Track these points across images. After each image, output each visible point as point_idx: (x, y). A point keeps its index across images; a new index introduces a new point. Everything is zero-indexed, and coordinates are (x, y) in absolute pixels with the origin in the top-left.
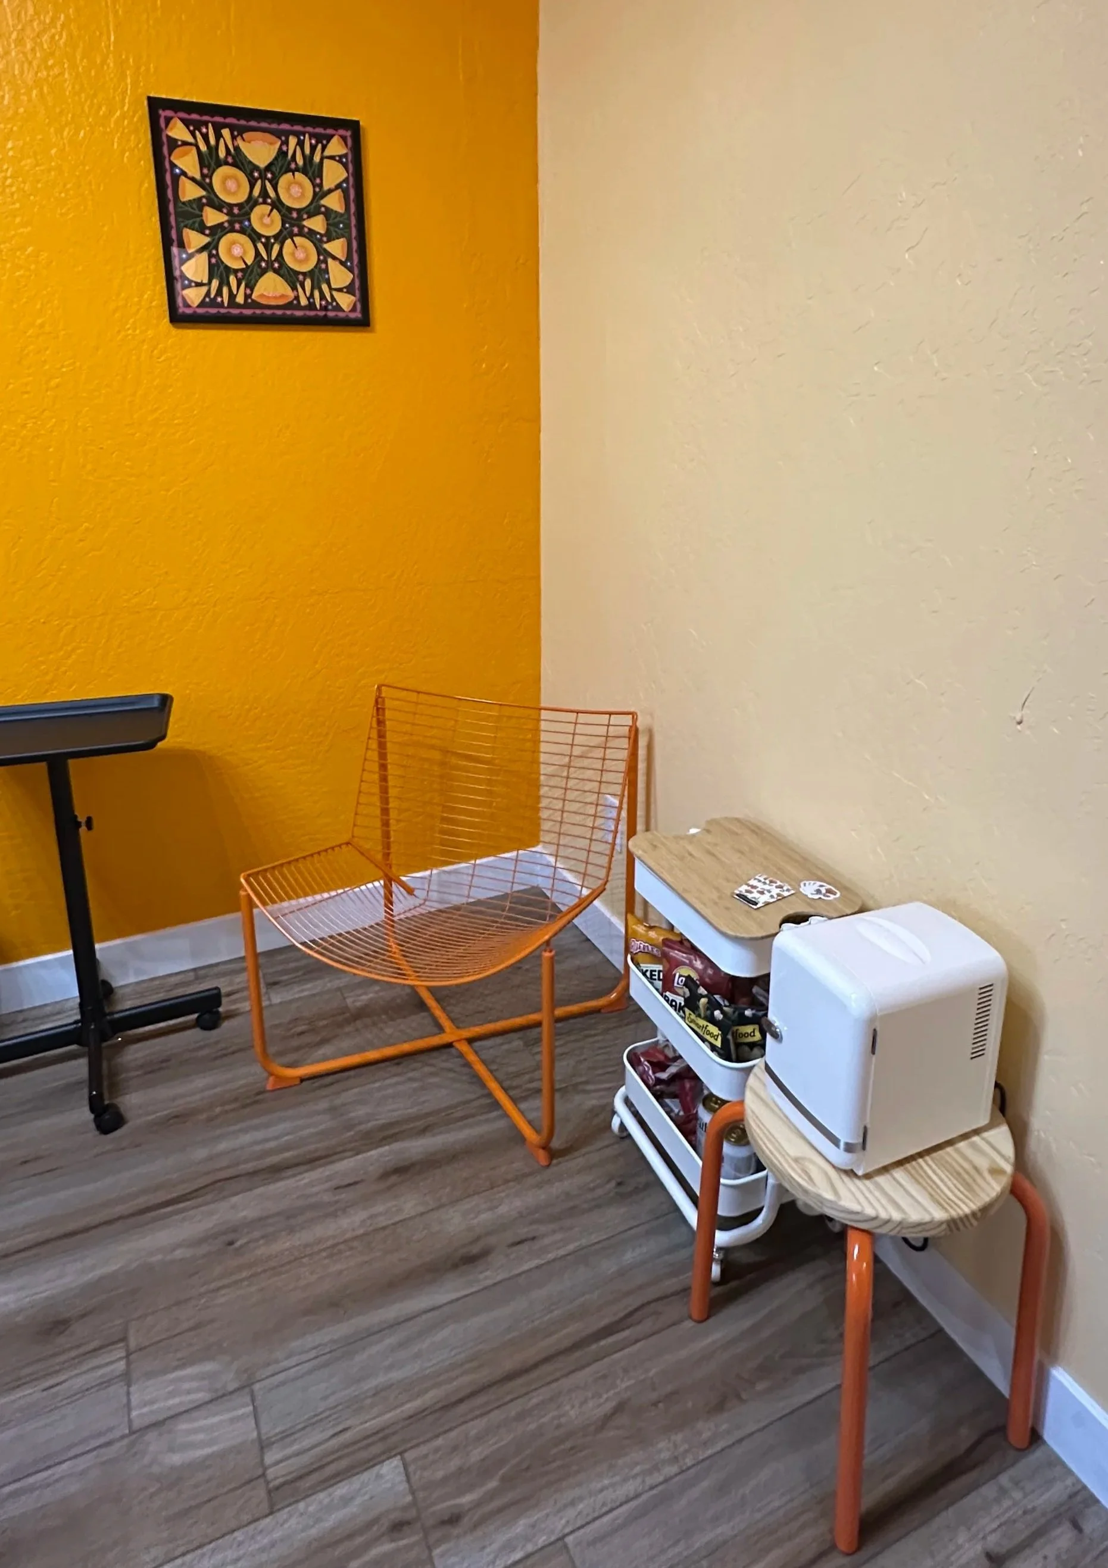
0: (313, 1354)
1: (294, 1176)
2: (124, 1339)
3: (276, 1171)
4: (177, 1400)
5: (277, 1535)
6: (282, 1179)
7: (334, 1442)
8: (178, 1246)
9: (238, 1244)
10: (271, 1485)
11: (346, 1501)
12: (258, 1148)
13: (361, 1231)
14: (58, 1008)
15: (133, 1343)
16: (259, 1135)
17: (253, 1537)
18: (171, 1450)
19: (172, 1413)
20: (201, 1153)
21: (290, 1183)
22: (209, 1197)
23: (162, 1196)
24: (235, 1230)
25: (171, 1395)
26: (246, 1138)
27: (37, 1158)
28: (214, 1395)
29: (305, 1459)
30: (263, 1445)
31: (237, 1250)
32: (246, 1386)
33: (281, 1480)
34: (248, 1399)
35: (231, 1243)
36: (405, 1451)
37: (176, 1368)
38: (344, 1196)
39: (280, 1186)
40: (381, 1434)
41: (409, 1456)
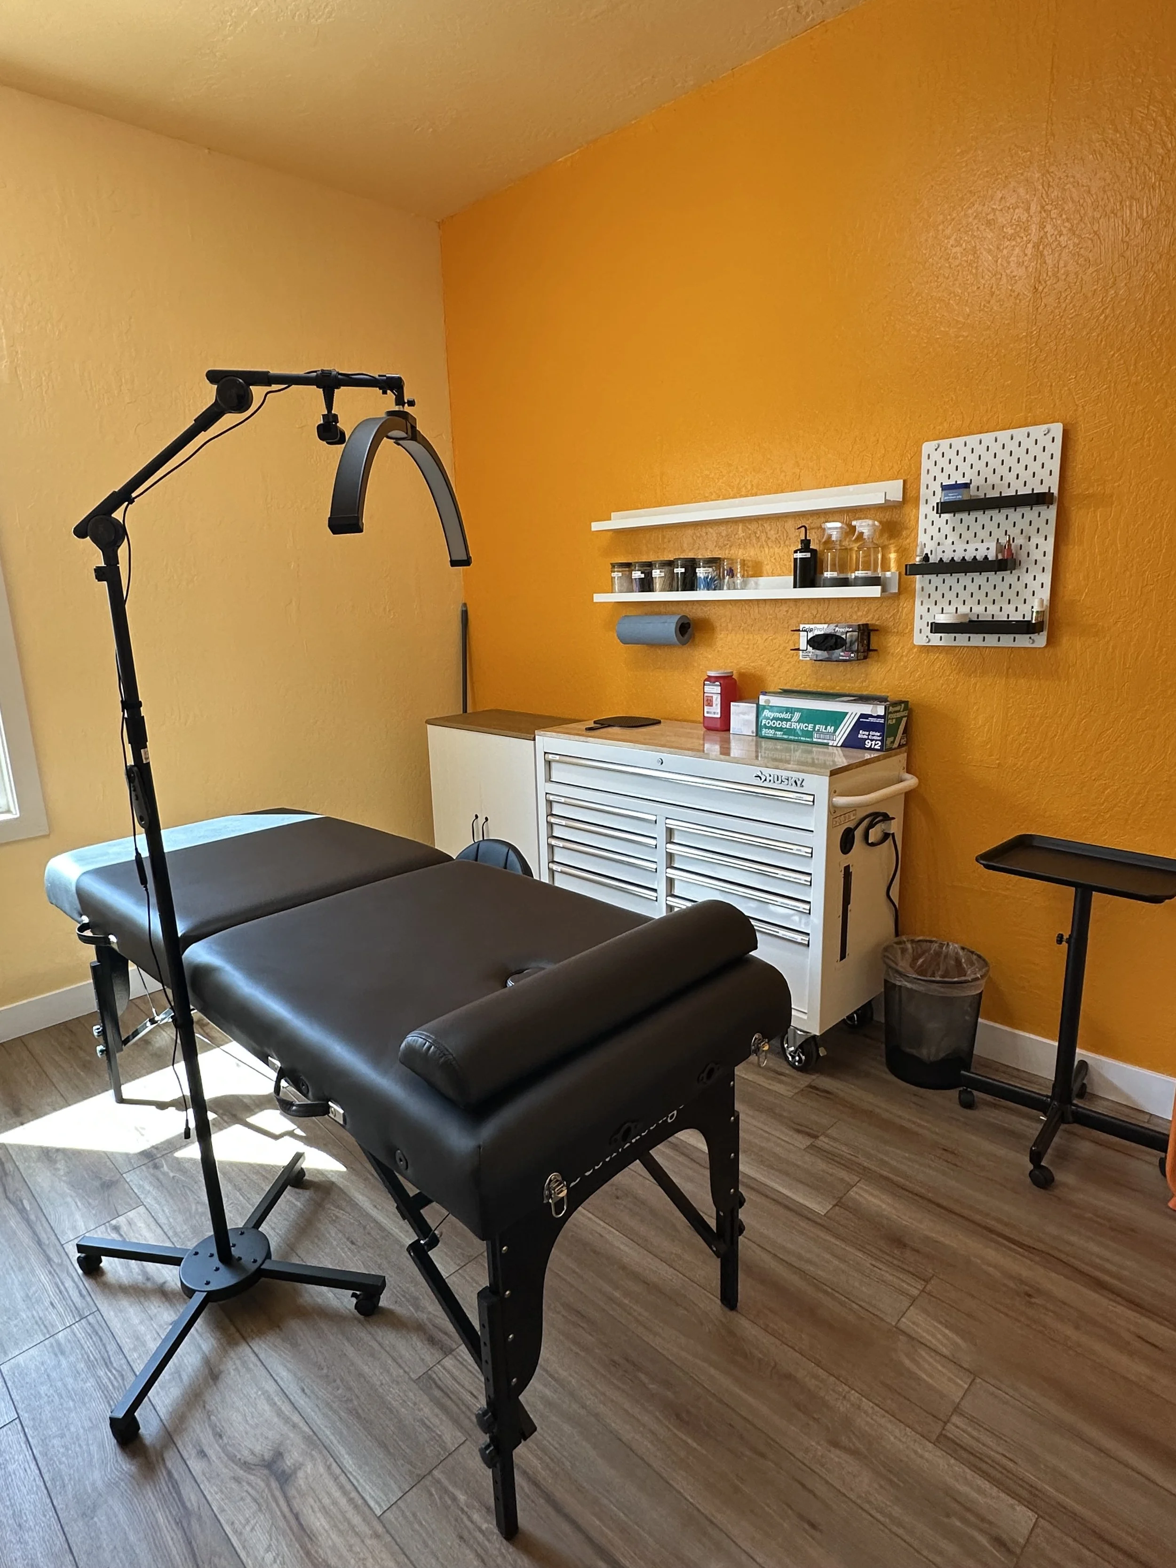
0: (1029, 1404)
1: (1110, 1300)
2: (927, 1281)
3: (1100, 1285)
4: (930, 1338)
5: (926, 1455)
6: (1098, 1293)
7: (998, 1457)
8: (995, 1267)
9: (1033, 1300)
10: (944, 1432)
11: (980, 1491)
12: (1098, 1261)
13: (1133, 1378)
14: (1032, 1078)
15: (929, 1287)
16: (1107, 1254)
17: (915, 1441)
18: (908, 1355)
19: (922, 1340)
20: (1052, 1229)
21: (1104, 1302)
22: (1037, 1259)
23: (1007, 1231)
24: (1038, 1290)
25: (927, 1331)
26: (1094, 1248)
27: (953, 1153)
28: (951, 1357)
29: (974, 1444)
30: (957, 1409)
31: (1030, 1303)
32: (974, 1374)
33: (952, 1436)
34: (969, 1381)
35: (1030, 1296)
36: (1042, 1517)
37: (941, 1323)
38: (1137, 1344)
39: (1093, 1296)
40: (1034, 1491)
41: (1042, 1522)
